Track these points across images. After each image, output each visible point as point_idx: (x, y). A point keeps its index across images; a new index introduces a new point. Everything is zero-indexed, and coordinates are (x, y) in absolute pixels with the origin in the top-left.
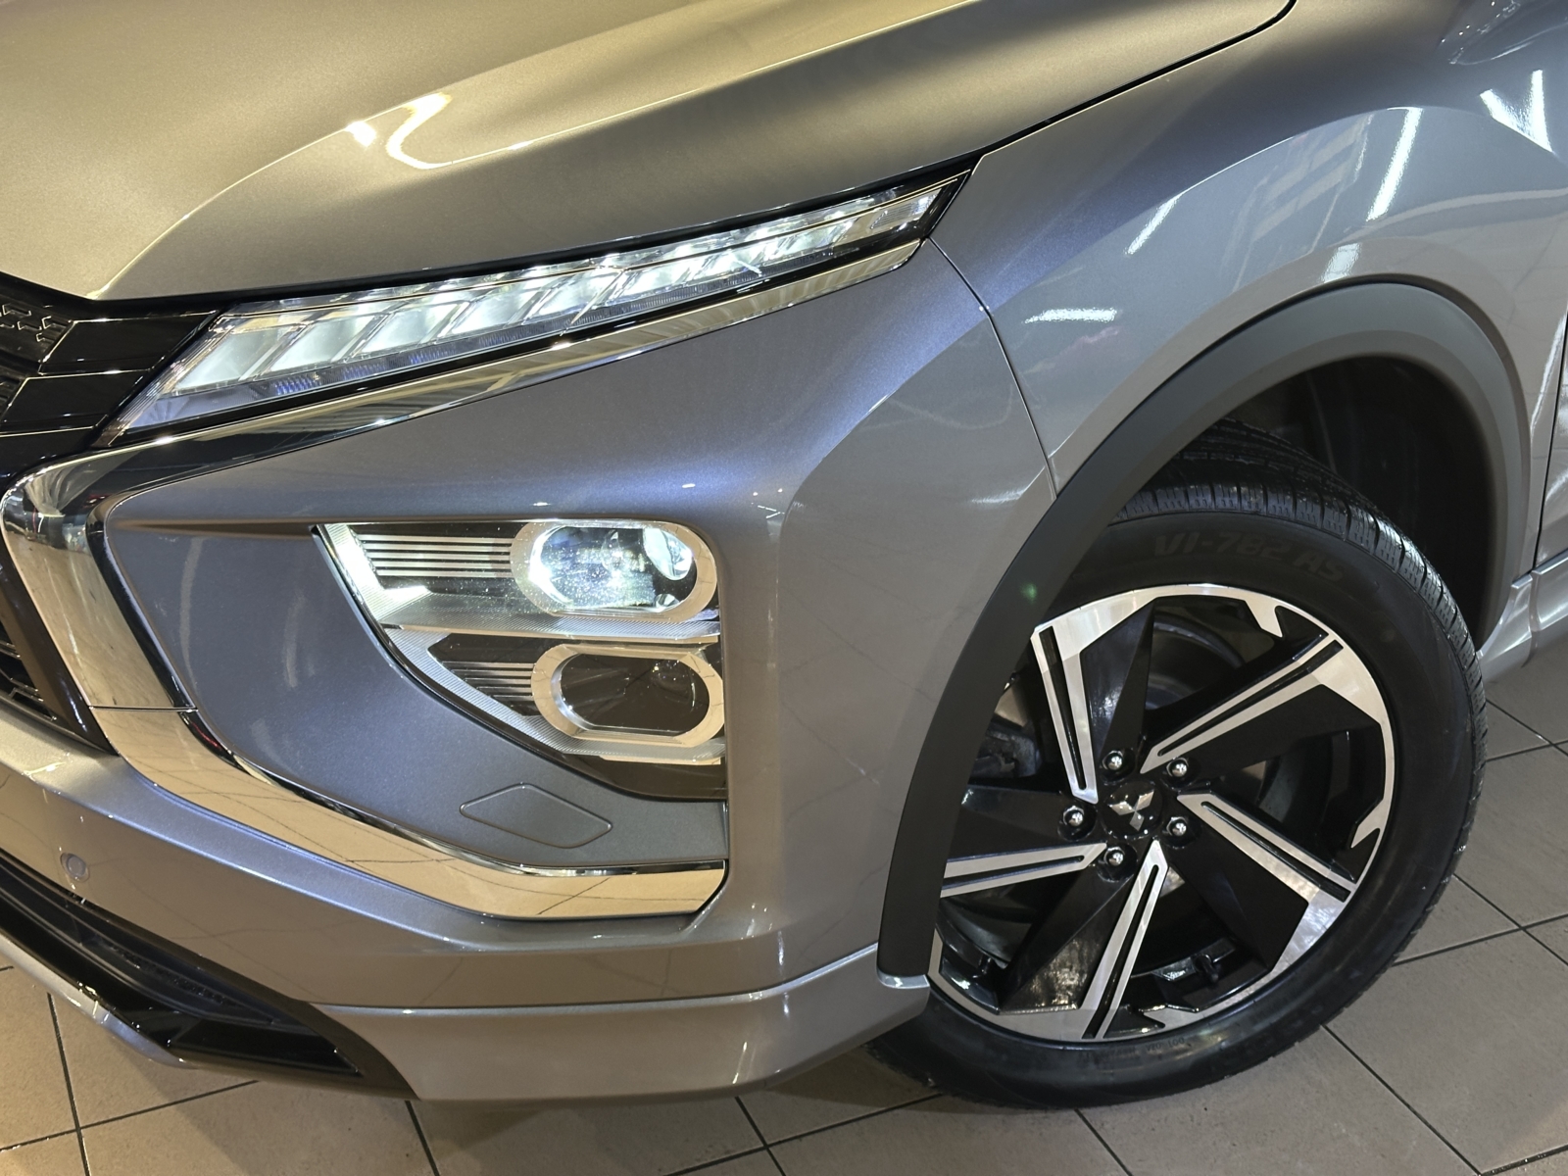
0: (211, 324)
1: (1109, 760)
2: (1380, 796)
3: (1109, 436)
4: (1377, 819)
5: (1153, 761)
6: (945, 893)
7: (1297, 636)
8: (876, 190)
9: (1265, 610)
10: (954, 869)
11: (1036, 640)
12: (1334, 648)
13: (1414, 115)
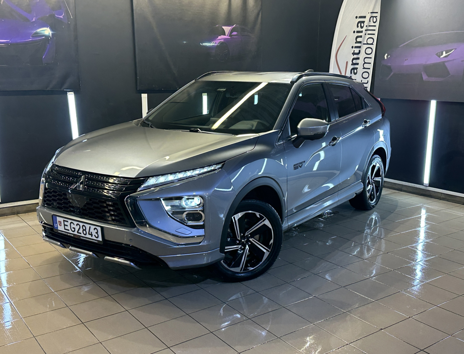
0: (147, 179)
1: (241, 235)
2: (272, 238)
3: (241, 190)
4: (272, 241)
5: (246, 234)
6: (225, 251)
7: (261, 218)
8: (216, 164)
9: (258, 215)
10: (226, 248)
11: (233, 217)
12: (265, 219)
13: (266, 159)
